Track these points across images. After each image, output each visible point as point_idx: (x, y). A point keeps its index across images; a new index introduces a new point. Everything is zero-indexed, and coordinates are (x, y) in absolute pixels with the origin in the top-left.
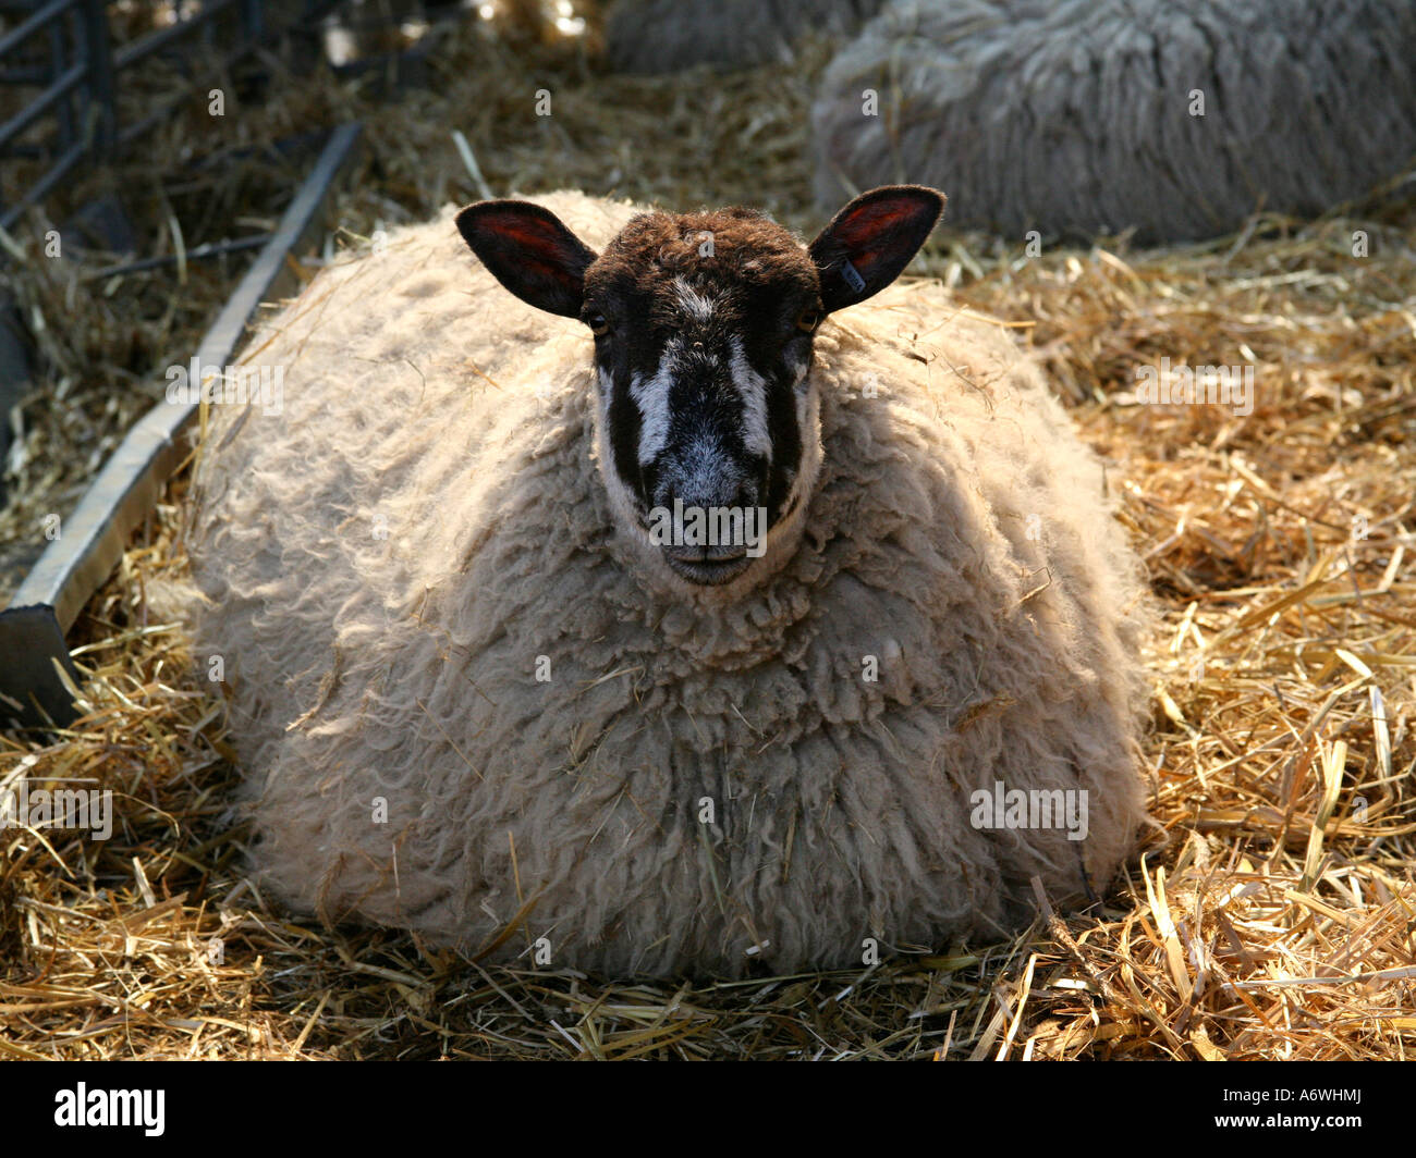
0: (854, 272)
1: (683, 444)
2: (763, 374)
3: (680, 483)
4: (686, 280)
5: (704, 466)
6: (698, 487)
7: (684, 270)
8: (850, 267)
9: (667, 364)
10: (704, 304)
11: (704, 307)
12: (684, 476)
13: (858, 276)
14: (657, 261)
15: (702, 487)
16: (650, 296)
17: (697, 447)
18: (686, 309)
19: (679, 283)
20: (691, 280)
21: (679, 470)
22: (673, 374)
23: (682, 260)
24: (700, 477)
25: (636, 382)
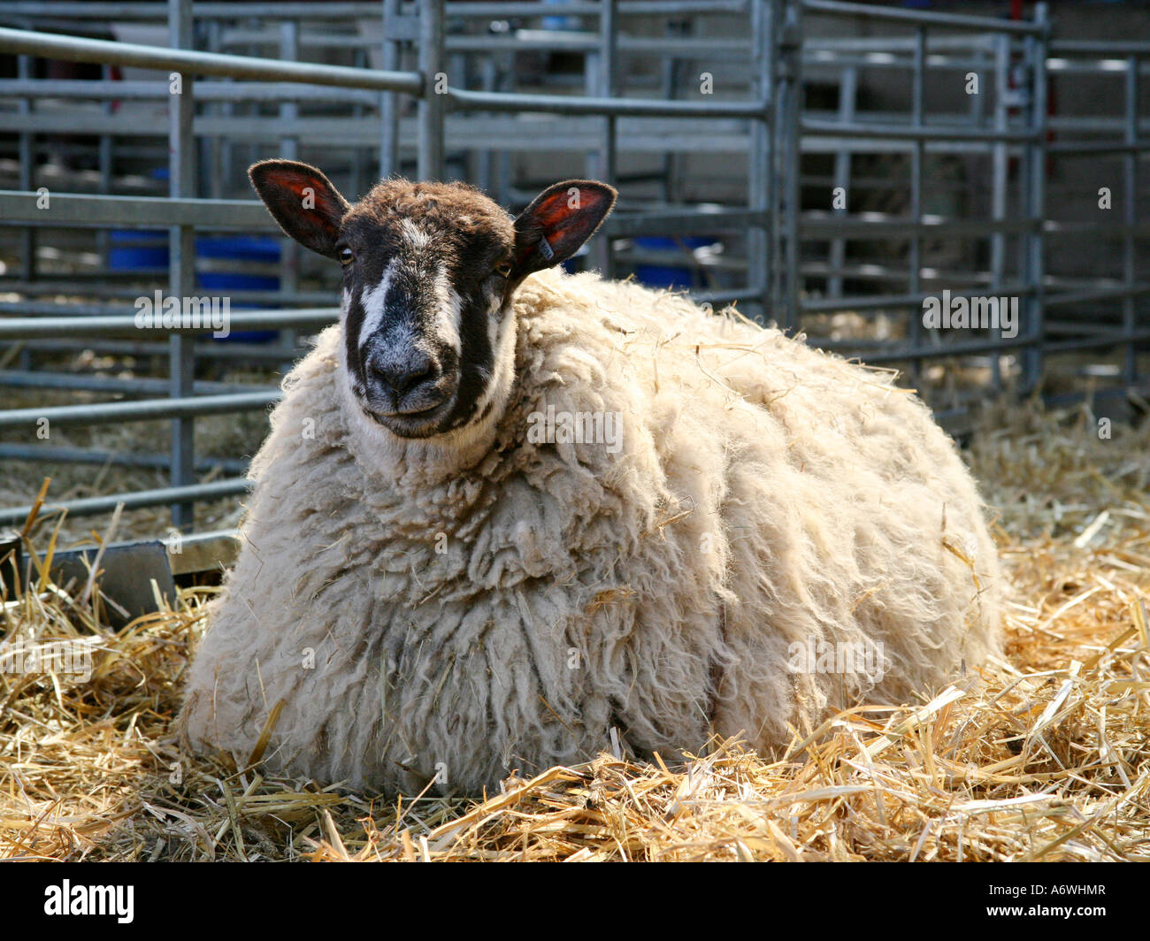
0: (547, 245)
1: (390, 327)
2: (461, 293)
3: (382, 352)
4: (413, 222)
5: (401, 342)
6: (395, 356)
7: (412, 214)
8: (544, 241)
9: (388, 274)
10: (422, 236)
11: (421, 239)
12: (386, 347)
13: (549, 249)
14: (394, 209)
15: (398, 356)
16: (384, 230)
17: (400, 329)
18: (409, 241)
19: (407, 223)
20: (417, 222)
21: (383, 343)
22: (392, 280)
23: (412, 208)
24: (398, 349)
25: (365, 292)
